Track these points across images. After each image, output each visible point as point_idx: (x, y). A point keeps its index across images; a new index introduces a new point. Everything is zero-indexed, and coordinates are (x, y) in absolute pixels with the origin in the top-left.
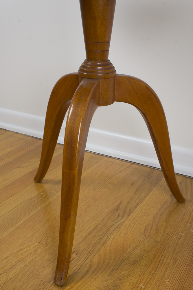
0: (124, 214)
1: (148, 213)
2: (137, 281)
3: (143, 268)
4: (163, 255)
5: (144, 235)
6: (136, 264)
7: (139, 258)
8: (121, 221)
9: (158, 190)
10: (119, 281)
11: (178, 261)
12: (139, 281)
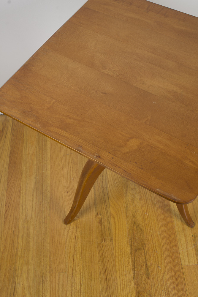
3: (139, 202)
6: (134, 201)
7: (133, 196)
10: (134, 218)
12: (143, 212)
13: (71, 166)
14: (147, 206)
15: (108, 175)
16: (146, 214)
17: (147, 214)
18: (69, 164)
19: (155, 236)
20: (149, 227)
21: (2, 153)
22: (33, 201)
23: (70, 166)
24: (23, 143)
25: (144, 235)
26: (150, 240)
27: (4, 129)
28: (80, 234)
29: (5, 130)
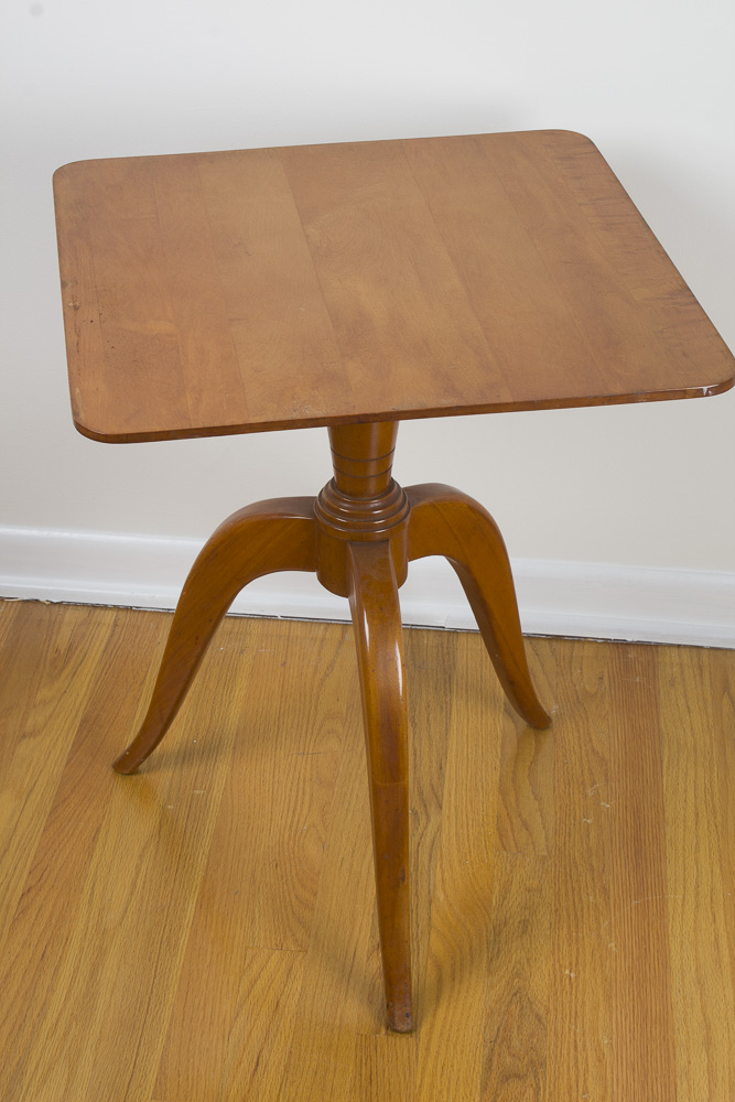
0: (425, 806)
1: (480, 784)
2: (554, 965)
3: (548, 933)
4: (573, 889)
5: (505, 849)
6: (529, 927)
7: (527, 913)
8: (430, 827)
9: (467, 705)
10: (517, 980)
11: (612, 892)
12: (557, 965)
13: (308, 789)
14: (578, 949)
15: (444, 836)
16: (567, 972)
17: (572, 975)
18: (301, 783)
19: (588, 1044)
20: (573, 1014)
21: (50, 717)
22: (137, 874)
23: (301, 790)
24: (139, 700)
25: (546, 1036)
26: (568, 1054)
27: (76, 648)
28: (297, 996)
29: (77, 652)
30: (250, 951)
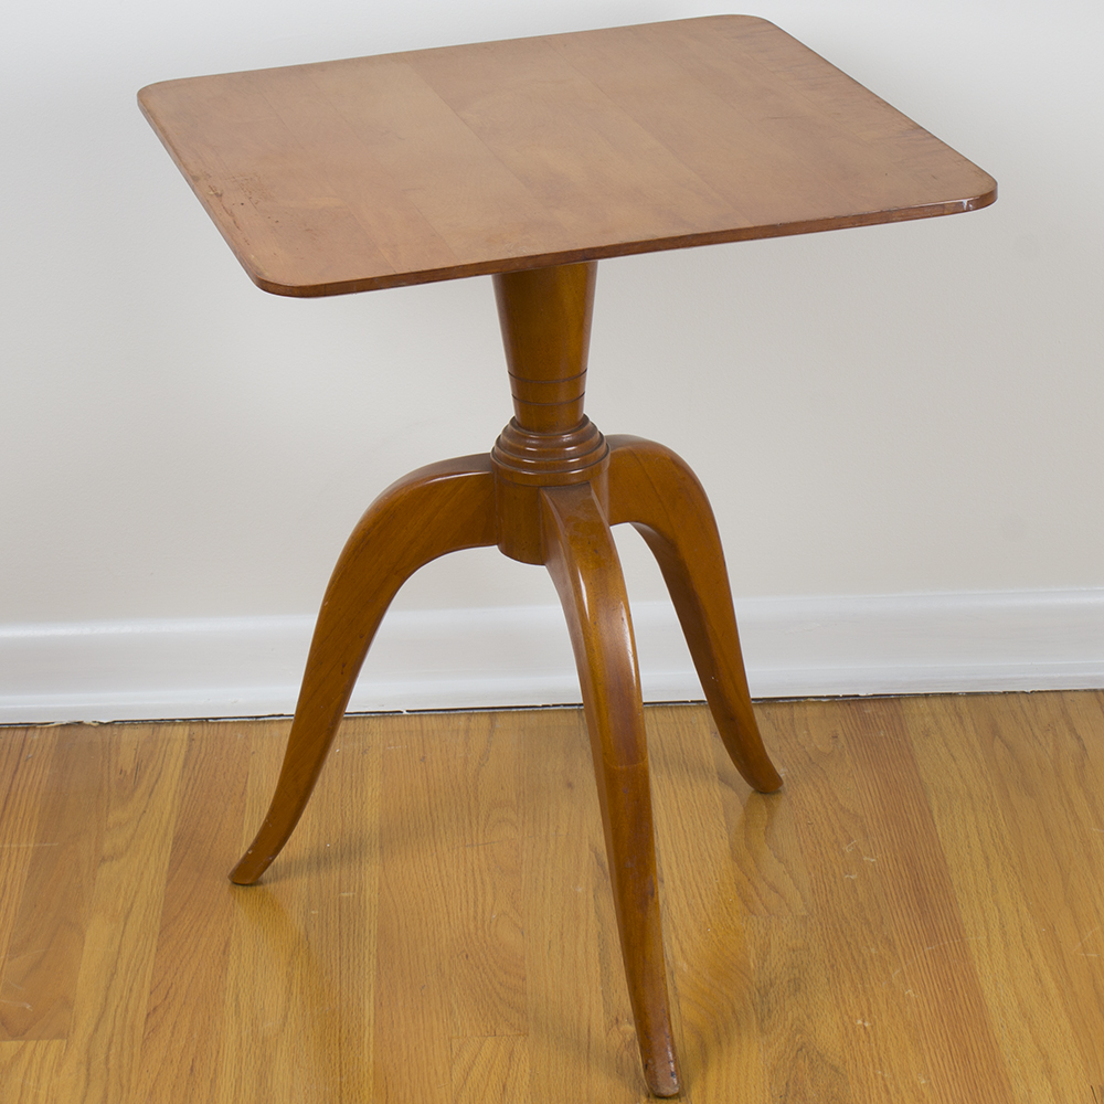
1: (706, 854)
2: (841, 1017)
3: (827, 988)
4: (849, 944)
5: (753, 913)
6: (802, 985)
7: (796, 971)
10: (798, 1036)
11: (897, 942)
12: (846, 1018)
13: (487, 879)
14: (868, 1000)
16: (860, 1022)
17: (867, 1025)
18: (477, 873)
19: (901, 1086)
20: (876, 1060)
22: (290, 982)
23: (478, 881)
25: (848, 1084)
26: (880, 1098)
27: (146, 767)
28: (527, 1078)
30: (454, 1041)
